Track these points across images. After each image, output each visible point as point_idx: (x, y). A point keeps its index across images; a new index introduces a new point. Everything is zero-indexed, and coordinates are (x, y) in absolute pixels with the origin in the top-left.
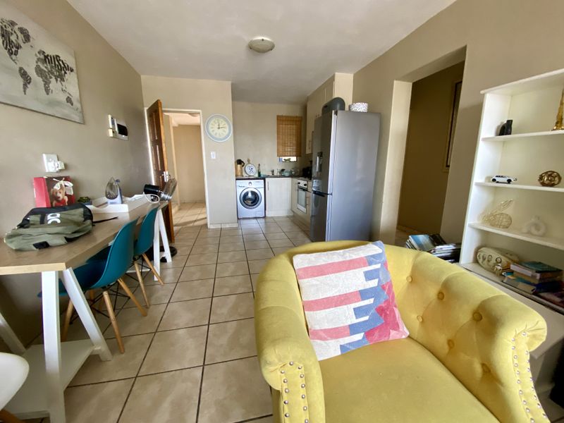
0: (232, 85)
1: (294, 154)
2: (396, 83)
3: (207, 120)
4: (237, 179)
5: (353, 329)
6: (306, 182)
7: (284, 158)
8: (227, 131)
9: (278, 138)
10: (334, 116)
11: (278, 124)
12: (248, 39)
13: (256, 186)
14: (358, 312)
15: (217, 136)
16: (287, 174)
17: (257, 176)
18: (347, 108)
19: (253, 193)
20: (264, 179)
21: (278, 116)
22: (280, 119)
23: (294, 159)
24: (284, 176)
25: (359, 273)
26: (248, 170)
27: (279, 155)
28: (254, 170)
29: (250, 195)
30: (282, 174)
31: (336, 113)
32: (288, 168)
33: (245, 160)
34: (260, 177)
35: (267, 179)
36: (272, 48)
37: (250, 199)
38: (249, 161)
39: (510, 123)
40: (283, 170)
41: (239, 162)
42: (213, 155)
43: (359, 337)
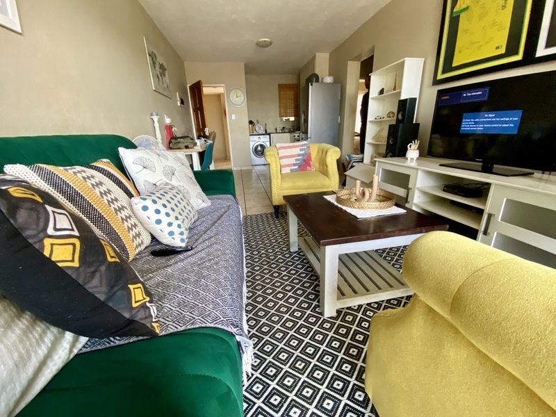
0: (245, 64)
1: (293, 114)
2: (349, 62)
3: (229, 91)
4: (250, 135)
5: (294, 165)
6: (298, 134)
7: (284, 118)
8: (243, 98)
9: (280, 102)
10: (310, 87)
11: (279, 91)
12: (256, 41)
13: (264, 140)
14: (296, 160)
15: (236, 103)
16: (287, 131)
17: (264, 133)
18: (320, 80)
19: (262, 146)
20: (269, 134)
21: (279, 85)
22: (281, 87)
23: (292, 119)
24: (285, 132)
25: (298, 149)
26: (257, 129)
27: (281, 116)
28: (262, 128)
29: (259, 148)
30: (283, 130)
31: (312, 85)
32: (288, 126)
33: (255, 122)
34: (266, 133)
35: (271, 135)
36: (271, 43)
37: (259, 151)
38: (258, 121)
39: (383, 89)
40: (284, 128)
41: (251, 122)
42: (233, 117)
43: (296, 167)
